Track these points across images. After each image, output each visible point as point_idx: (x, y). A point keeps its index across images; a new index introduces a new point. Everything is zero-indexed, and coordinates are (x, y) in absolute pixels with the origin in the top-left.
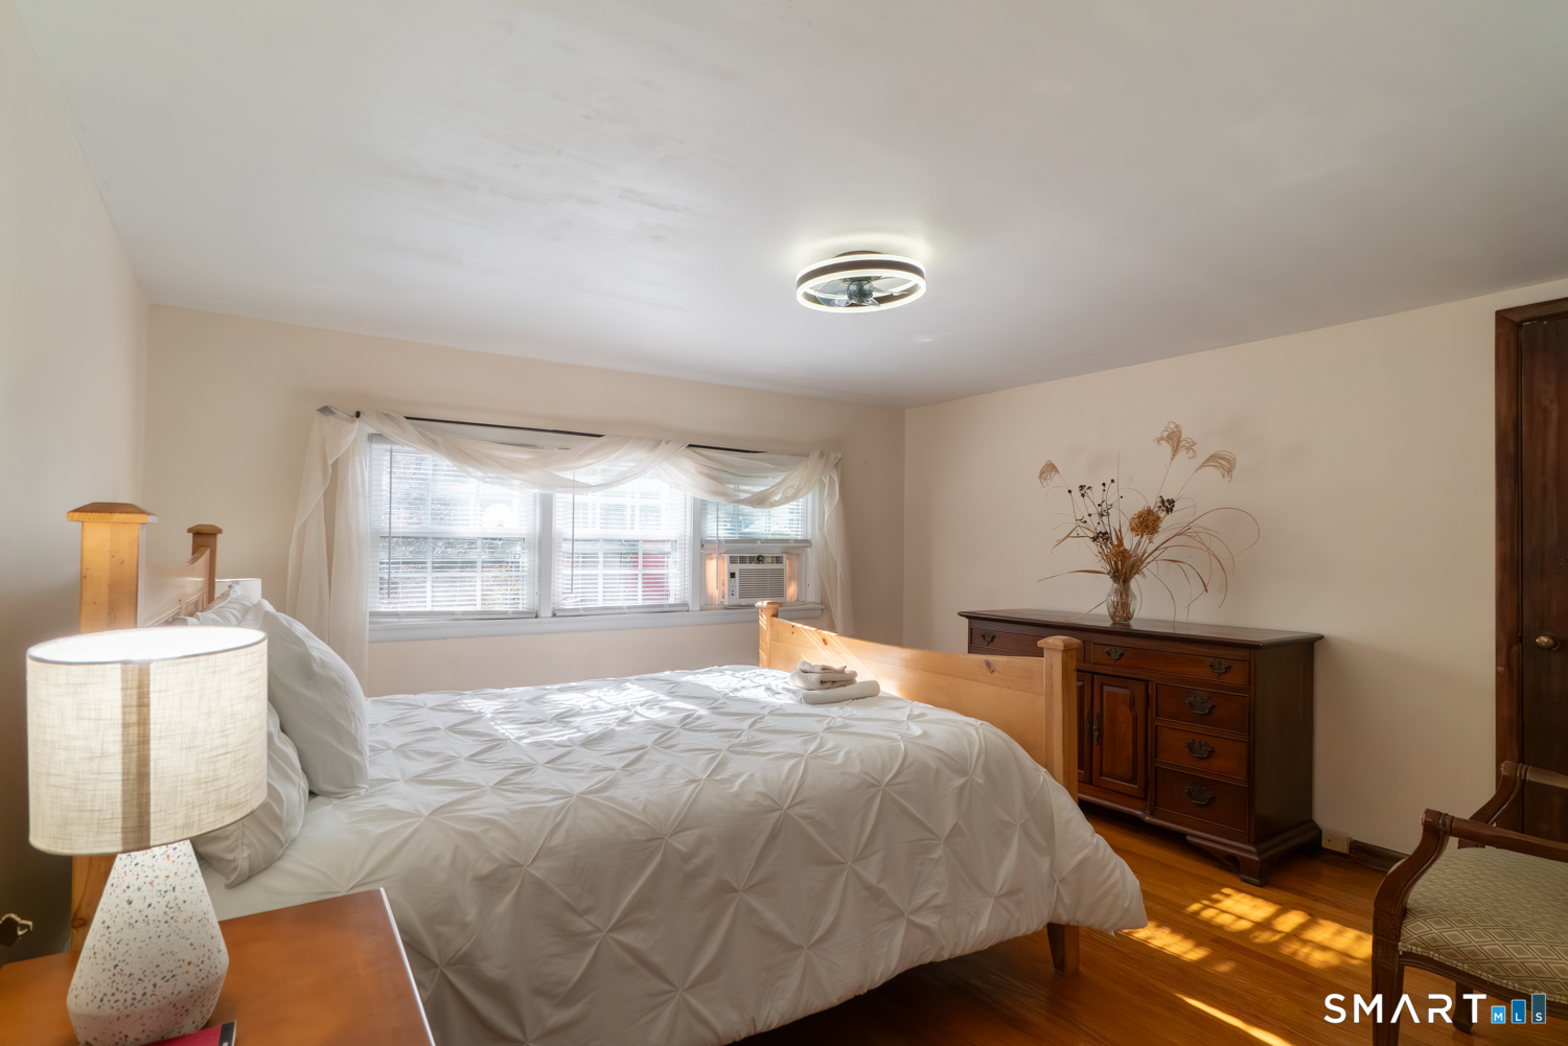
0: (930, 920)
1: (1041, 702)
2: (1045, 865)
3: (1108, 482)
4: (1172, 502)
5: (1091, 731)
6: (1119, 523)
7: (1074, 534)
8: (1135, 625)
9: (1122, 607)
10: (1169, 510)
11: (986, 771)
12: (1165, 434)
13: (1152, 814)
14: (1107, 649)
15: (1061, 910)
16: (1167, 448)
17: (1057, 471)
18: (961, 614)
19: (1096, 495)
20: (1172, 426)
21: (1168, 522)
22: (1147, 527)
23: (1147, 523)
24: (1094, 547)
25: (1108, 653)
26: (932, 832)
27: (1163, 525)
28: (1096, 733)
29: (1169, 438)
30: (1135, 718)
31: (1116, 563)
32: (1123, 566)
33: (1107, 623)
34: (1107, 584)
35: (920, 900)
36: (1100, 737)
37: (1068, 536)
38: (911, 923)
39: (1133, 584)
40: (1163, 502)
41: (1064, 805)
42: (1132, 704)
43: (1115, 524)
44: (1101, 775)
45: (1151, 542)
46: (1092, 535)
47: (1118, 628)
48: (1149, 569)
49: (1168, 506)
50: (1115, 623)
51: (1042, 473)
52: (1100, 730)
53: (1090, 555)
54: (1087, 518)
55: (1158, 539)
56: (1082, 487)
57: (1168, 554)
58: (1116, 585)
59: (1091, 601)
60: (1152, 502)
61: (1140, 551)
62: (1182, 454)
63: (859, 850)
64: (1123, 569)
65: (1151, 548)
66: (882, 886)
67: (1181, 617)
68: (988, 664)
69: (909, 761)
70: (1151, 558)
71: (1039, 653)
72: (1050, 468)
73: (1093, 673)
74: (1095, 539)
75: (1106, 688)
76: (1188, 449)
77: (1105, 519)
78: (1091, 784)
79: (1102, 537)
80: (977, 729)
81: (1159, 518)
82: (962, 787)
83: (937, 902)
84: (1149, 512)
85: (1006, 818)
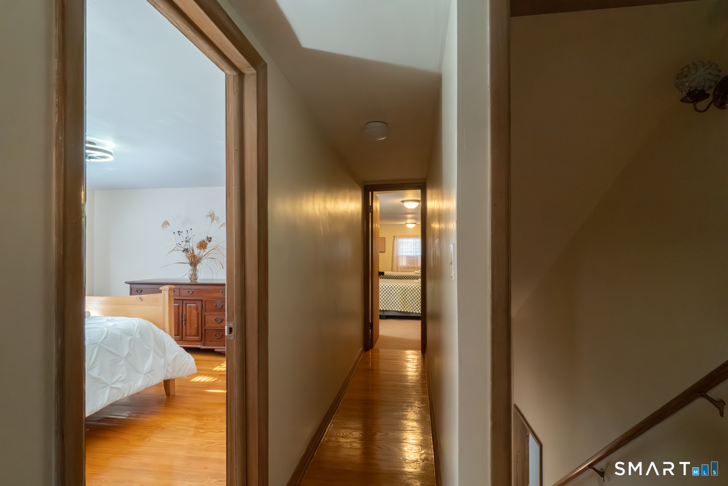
0: (119, 385)
1: (161, 308)
2: (162, 361)
3: (189, 230)
4: (211, 238)
5: (182, 321)
6: (193, 244)
7: (176, 249)
8: (198, 281)
9: (194, 275)
10: (210, 241)
11: (140, 333)
12: (209, 214)
13: (204, 345)
14: (188, 290)
15: (168, 374)
16: (210, 219)
17: (169, 224)
18: (126, 283)
19: (184, 234)
20: (212, 212)
21: (209, 245)
22: (202, 247)
23: (202, 245)
24: (184, 254)
25: (188, 292)
26: (120, 357)
27: (208, 246)
28: (184, 322)
29: (210, 216)
30: (198, 313)
31: (192, 260)
32: (194, 260)
33: (189, 281)
34: (189, 267)
35: (114, 380)
36: (185, 323)
37: (173, 250)
38: (112, 388)
39: (198, 267)
40: (208, 238)
41: (169, 341)
42: (197, 309)
43: (191, 246)
44: (186, 336)
45: (204, 252)
46: (183, 250)
47: (192, 283)
48: (204, 261)
49: (210, 239)
50: (191, 281)
51: (163, 225)
52: (185, 320)
53: (183, 257)
54: (181, 243)
55: (207, 251)
56: (179, 232)
57: (210, 256)
58: (191, 268)
59: (183, 274)
60: (205, 238)
61: (200, 255)
62: (215, 221)
63: (90, 366)
64: (194, 262)
65: (204, 254)
66: (100, 377)
67: (215, 277)
68: (140, 298)
69: (109, 334)
70: (204, 257)
71: (160, 292)
72: (166, 223)
73: (183, 300)
74: (183, 251)
75: (188, 305)
76: (217, 220)
77: (188, 243)
78: (182, 340)
79: (186, 250)
80: (136, 321)
81: (207, 243)
82: (131, 340)
83: (122, 379)
84: (204, 241)
85: (148, 348)
